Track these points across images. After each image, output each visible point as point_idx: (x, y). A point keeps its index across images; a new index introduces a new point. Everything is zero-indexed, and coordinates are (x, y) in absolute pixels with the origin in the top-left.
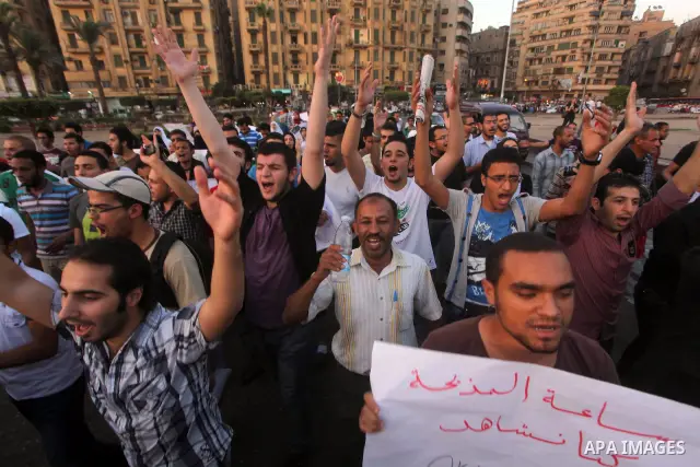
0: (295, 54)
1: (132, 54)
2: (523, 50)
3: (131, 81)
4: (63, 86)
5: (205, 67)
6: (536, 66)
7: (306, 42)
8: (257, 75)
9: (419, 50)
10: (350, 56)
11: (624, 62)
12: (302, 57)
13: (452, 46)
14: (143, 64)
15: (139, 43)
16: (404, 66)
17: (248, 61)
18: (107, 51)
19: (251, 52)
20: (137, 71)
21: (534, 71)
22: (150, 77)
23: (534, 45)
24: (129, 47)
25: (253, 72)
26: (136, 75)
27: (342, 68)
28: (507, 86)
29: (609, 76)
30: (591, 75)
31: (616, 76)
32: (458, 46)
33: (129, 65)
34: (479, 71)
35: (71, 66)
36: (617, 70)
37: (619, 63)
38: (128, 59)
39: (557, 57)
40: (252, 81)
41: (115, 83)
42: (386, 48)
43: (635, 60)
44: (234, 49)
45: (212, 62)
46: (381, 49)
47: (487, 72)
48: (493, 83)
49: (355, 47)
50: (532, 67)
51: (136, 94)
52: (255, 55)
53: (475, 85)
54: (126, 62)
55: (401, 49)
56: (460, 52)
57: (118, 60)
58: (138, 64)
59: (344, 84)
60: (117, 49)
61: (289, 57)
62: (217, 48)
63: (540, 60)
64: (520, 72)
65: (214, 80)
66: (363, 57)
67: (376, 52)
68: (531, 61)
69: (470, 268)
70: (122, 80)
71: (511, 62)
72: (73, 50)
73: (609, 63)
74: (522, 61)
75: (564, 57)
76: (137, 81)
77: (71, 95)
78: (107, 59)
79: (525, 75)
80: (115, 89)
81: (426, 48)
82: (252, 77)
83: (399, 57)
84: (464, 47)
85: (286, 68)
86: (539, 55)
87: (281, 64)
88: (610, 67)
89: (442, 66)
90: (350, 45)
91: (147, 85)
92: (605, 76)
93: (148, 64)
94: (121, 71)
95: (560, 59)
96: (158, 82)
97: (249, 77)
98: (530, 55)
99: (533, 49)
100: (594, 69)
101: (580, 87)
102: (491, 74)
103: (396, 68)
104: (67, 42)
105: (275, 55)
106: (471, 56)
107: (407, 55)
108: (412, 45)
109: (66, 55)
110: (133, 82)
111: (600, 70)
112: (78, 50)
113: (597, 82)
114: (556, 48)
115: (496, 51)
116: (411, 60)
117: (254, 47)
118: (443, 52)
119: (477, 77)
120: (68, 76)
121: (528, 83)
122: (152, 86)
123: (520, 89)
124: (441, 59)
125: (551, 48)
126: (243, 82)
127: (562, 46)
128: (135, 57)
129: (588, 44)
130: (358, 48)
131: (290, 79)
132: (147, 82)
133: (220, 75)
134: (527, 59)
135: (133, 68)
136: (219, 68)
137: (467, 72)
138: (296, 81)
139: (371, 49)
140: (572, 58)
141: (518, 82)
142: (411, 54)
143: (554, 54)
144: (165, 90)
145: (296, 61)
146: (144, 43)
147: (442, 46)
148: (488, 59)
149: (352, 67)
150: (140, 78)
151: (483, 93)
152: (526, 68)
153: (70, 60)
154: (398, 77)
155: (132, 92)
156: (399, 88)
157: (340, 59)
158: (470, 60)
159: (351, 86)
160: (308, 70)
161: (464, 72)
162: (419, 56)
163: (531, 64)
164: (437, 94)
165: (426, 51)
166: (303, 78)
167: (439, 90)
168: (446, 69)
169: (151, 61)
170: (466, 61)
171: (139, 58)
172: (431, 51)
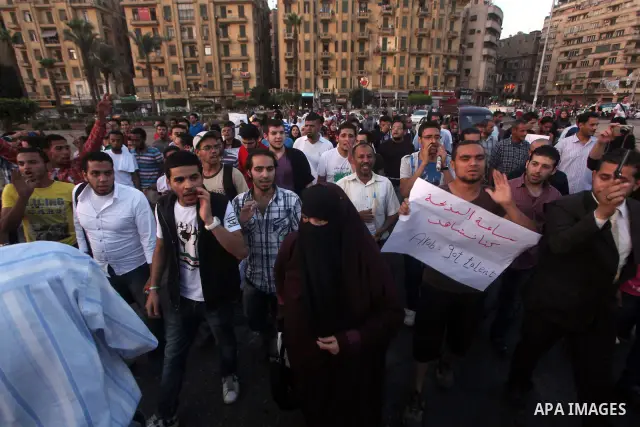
0: (326, 61)
1: (186, 62)
2: (555, 54)
3: (184, 87)
4: (131, 90)
5: (246, 73)
6: (570, 70)
7: (336, 50)
8: (290, 79)
9: (445, 56)
10: (377, 62)
12: (332, 64)
13: (479, 52)
14: (195, 72)
15: (193, 53)
16: (429, 71)
17: (283, 67)
18: (167, 62)
19: (287, 60)
20: (189, 77)
21: (567, 75)
22: (200, 83)
23: (567, 49)
24: (184, 57)
25: (287, 78)
26: (188, 80)
27: (369, 74)
28: (541, 88)
32: (485, 51)
33: (183, 72)
34: (505, 76)
35: (138, 73)
38: (183, 67)
39: (595, 60)
40: (286, 85)
41: (171, 87)
42: (412, 55)
44: (273, 57)
45: (252, 69)
46: (407, 56)
47: (514, 77)
48: (520, 89)
49: (383, 54)
50: (565, 71)
51: (187, 97)
53: (501, 90)
54: (181, 69)
55: (427, 55)
56: (487, 57)
57: (175, 68)
58: (190, 71)
59: (370, 88)
60: (175, 59)
61: (320, 63)
62: (258, 56)
63: (574, 64)
64: (551, 76)
65: (253, 84)
66: (390, 63)
67: (402, 58)
68: (564, 65)
70: (177, 84)
72: (141, 61)
74: (553, 65)
75: (602, 60)
76: (189, 86)
77: (137, 97)
78: (166, 67)
79: (557, 79)
80: (171, 92)
81: (453, 54)
82: (286, 82)
83: (424, 63)
84: (492, 52)
85: (317, 74)
86: (574, 59)
87: (312, 70)
89: (468, 71)
90: (377, 52)
91: (197, 89)
93: (199, 72)
94: (177, 77)
95: (598, 61)
96: (205, 86)
97: (283, 82)
98: (564, 58)
99: (566, 53)
102: (519, 79)
103: (421, 74)
104: (138, 55)
105: (307, 68)
106: (498, 61)
107: (433, 61)
108: (438, 52)
109: (135, 65)
110: (185, 85)
114: (593, 51)
115: (525, 57)
116: (436, 65)
117: (289, 55)
118: (469, 58)
119: (504, 82)
120: (137, 82)
121: (559, 87)
122: (201, 90)
123: (549, 93)
124: (467, 65)
125: (588, 51)
126: (278, 86)
127: (600, 49)
128: (189, 66)
130: (384, 54)
131: (321, 84)
132: (197, 86)
133: (258, 80)
134: (559, 63)
135: (186, 75)
136: (257, 74)
137: (494, 77)
138: (326, 85)
139: (398, 56)
140: (613, 60)
141: (548, 86)
142: (437, 60)
143: (590, 57)
144: (211, 93)
145: (326, 67)
146: (197, 53)
147: (469, 52)
148: (516, 64)
149: (379, 72)
150: (192, 83)
151: (509, 97)
152: (557, 72)
153: (138, 68)
154: (423, 82)
155: (183, 95)
156: (423, 92)
157: (368, 65)
158: (497, 65)
159: (376, 90)
160: (338, 75)
161: (490, 77)
162: (445, 62)
163: (563, 68)
164: (462, 98)
165: (452, 57)
166: (332, 83)
167: (464, 94)
168: (473, 73)
169: (202, 68)
170: (493, 66)
171: (191, 66)
172: (457, 57)
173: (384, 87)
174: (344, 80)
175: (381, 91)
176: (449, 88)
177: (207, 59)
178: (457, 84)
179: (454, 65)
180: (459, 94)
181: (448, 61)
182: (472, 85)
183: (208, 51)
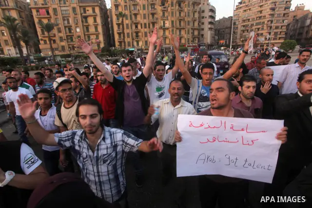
0: (137, 33)
1: (67, 36)
2: (239, 26)
3: (67, 48)
4: (38, 51)
5: (98, 40)
6: (246, 33)
7: (142, 28)
8: (120, 42)
9: (192, 29)
10: (161, 33)
11: (287, 29)
12: (140, 34)
13: (206, 26)
14: (72, 40)
15: (70, 32)
16: (186, 36)
17: (116, 37)
18: (57, 36)
19: (118, 33)
21: (245, 36)
22: (75, 46)
23: (244, 24)
24: (66, 33)
25: (119, 42)
26: (69, 45)
28: (233, 42)
29: (280, 36)
30: (272, 36)
31: (284, 36)
32: (209, 26)
33: (66, 41)
34: (220, 37)
35: (42, 42)
36: (284, 33)
37: (285, 30)
38: (66, 38)
39: (255, 29)
40: (118, 45)
41: (60, 49)
42: (177, 29)
43: (293, 28)
44: (111, 32)
45: (101, 38)
46: (175, 29)
47: (223, 37)
48: (226, 42)
49: (163, 29)
50: (244, 34)
51: (69, 53)
52: (120, 34)
53: (218, 43)
54: (65, 40)
55: (184, 29)
56: (210, 29)
57: (61, 39)
58: (70, 40)
60: (61, 35)
61: (134, 34)
62: (103, 32)
63: (248, 30)
64: (238, 37)
65: (102, 45)
66: (167, 33)
67: (173, 30)
68: (243, 31)
70: (63, 47)
71: (234, 32)
72: (43, 36)
73: (281, 30)
74: (239, 31)
75: (258, 29)
76: (69, 48)
77: (42, 54)
78: (57, 39)
79: (241, 37)
80: (60, 51)
81: (195, 28)
82: (119, 44)
83: (183, 32)
84: (213, 26)
85: (133, 39)
86: (247, 28)
87: (131, 37)
88: (281, 32)
89: (202, 35)
90: (161, 28)
91: (74, 49)
92: (278, 36)
93: (74, 40)
94: (63, 44)
96: (78, 48)
97: (117, 44)
98: (243, 28)
99: (244, 26)
100: (273, 33)
101: (267, 42)
102: (226, 38)
103: (182, 37)
104: (41, 33)
105: (128, 37)
106: (216, 30)
108: (189, 27)
109: (40, 38)
111: (276, 34)
112: (45, 36)
113: (274, 39)
114: (255, 25)
115: (227, 28)
116: (188, 33)
117: (119, 31)
118: (203, 29)
119: (219, 39)
120: (41, 47)
121: (242, 41)
122: (76, 49)
123: (239, 44)
124: (202, 32)
125: (252, 25)
126: (115, 46)
128: (69, 37)
129: (270, 22)
131: (135, 44)
132: (74, 48)
133: (105, 43)
134: (242, 31)
135: (68, 42)
136: (104, 40)
137: (214, 38)
138: (138, 44)
139: (170, 29)
140: (263, 29)
141: (238, 41)
142: (188, 31)
143: (254, 28)
144: (81, 51)
145: (137, 36)
146: (72, 31)
147: (202, 27)
148: (223, 31)
149: (162, 36)
150: (71, 46)
151: (222, 46)
152: (241, 34)
153: (42, 40)
154: (183, 41)
155: (67, 52)
156: (184, 46)
158: (215, 32)
160: (143, 40)
166: (140, 44)
167: (202, 46)
168: (205, 36)
169: (76, 38)
170: (213, 33)
172: (198, 29)
173: (166, 44)
174: (146, 42)
175: (164, 46)
176: (195, 43)
177: (78, 34)
178: (199, 41)
179: (196, 33)
180: (199, 46)
181: (193, 31)
182: (205, 42)
183: (78, 30)
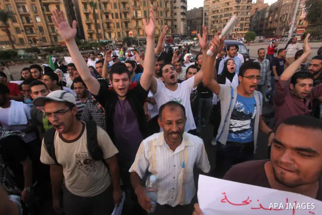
0: (108, 24)
1: (25, 27)
2: (210, 17)
3: (26, 40)
6: (216, 24)
7: (113, 18)
8: (91, 35)
9: (165, 19)
10: (134, 24)
11: (251, 21)
12: (112, 25)
13: (179, 17)
14: (32, 32)
15: (28, 21)
16: (159, 27)
17: (85, 28)
18: (11, 26)
19: (87, 24)
20: (29, 35)
21: (215, 26)
22: (36, 38)
23: (214, 15)
24: (23, 23)
25: (89, 33)
26: (28, 37)
27: (131, 29)
29: (245, 27)
30: (238, 27)
31: (248, 27)
32: (182, 17)
33: (24, 33)
34: (192, 28)
36: (248, 25)
37: (249, 22)
38: (23, 29)
39: (224, 20)
40: (89, 38)
41: (18, 42)
43: (255, 20)
47: (195, 28)
49: (136, 19)
50: (214, 25)
51: (30, 47)
52: (89, 25)
53: (191, 34)
54: (22, 31)
55: (157, 19)
56: (183, 19)
57: (18, 30)
58: (29, 32)
59: (133, 37)
60: (17, 25)
61: (105, 25)
63: (217, 21)
64: (209, 27)
66: (140, 24)
68: (214, 22)
69: (231, 125)
70: (21, 40)
71: (205, 23)
73: (245, 22)
74: (209, 22)
78: (12, 29)
79: (212, 28)
80: (18, 45)
81: (168, 18)
82: (89, 36)
84: (185, 17)
85: (104, 31)
86: (217, 19)
87: (102, 28)
88: (245, 24)
89: (176, 26)
90: (133, 18)
92: (244, 27)
93: (34, 32)
94: (21, 36)
95: (225, 21)
96: (41, 40)
97: (87, 36)
98: (213, 19)
99: (214, 17)
100: (239, 25)
101: (235, 32)
102: (197, 28)
105: (99, 28)
106: (188, 21)
107: (160, 22)
108: (162, 17)
111: (242, 25)
113: (241, 30)
114: (223, 16)
115: (198, 18)
116: (162, 24)
117: (88, 21)
118: (175, 20)
119: (191, 30)
121: (213, 32)
122: (38, 42)
124: (175, 23)
125: (221, 16)
126: (84, 39)
127: (226, 15)
128: (27, 28)
131: (107, 35)
132: (35, 41)
134: (212, 21)
135: (27, 34)
137: (187, 28)
138: (110, 36)
141: (209, 32)
142: (162, 21)
143: (222, 19)
144: (45, 44)
145: (109, 27)
146: (31, 21)
147: (175, 17)
148: (195, 22)
149: (136, 28)
150: (31, 39)
151: (195, 37)
152: (211, 25)
154: (157, 32)
155: (27, 46)
157: (129, 24)
158: (187, 23)
159: (136, 37)
160: (115, 31)
161: (186, 28)
162: (165, 22)
163: (214, 23)
164: (175, 38)
165: (168, 20)
166: (113, 35)
167: (176, 37)
168: (178, 27)
169: (36, 30)
170: (186, 23)
171: (29, 29)
172: (171, 20)
173: (139, 36)
174: (119, 33)
175: (138, 37)
176: (169, 34)
177: (38, 24)
178: (172, 32)
179: (169, 23)
180: (173, 37)
181: (167, 21)
182: (178, 32)
183: (38, 20)
